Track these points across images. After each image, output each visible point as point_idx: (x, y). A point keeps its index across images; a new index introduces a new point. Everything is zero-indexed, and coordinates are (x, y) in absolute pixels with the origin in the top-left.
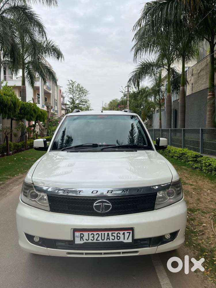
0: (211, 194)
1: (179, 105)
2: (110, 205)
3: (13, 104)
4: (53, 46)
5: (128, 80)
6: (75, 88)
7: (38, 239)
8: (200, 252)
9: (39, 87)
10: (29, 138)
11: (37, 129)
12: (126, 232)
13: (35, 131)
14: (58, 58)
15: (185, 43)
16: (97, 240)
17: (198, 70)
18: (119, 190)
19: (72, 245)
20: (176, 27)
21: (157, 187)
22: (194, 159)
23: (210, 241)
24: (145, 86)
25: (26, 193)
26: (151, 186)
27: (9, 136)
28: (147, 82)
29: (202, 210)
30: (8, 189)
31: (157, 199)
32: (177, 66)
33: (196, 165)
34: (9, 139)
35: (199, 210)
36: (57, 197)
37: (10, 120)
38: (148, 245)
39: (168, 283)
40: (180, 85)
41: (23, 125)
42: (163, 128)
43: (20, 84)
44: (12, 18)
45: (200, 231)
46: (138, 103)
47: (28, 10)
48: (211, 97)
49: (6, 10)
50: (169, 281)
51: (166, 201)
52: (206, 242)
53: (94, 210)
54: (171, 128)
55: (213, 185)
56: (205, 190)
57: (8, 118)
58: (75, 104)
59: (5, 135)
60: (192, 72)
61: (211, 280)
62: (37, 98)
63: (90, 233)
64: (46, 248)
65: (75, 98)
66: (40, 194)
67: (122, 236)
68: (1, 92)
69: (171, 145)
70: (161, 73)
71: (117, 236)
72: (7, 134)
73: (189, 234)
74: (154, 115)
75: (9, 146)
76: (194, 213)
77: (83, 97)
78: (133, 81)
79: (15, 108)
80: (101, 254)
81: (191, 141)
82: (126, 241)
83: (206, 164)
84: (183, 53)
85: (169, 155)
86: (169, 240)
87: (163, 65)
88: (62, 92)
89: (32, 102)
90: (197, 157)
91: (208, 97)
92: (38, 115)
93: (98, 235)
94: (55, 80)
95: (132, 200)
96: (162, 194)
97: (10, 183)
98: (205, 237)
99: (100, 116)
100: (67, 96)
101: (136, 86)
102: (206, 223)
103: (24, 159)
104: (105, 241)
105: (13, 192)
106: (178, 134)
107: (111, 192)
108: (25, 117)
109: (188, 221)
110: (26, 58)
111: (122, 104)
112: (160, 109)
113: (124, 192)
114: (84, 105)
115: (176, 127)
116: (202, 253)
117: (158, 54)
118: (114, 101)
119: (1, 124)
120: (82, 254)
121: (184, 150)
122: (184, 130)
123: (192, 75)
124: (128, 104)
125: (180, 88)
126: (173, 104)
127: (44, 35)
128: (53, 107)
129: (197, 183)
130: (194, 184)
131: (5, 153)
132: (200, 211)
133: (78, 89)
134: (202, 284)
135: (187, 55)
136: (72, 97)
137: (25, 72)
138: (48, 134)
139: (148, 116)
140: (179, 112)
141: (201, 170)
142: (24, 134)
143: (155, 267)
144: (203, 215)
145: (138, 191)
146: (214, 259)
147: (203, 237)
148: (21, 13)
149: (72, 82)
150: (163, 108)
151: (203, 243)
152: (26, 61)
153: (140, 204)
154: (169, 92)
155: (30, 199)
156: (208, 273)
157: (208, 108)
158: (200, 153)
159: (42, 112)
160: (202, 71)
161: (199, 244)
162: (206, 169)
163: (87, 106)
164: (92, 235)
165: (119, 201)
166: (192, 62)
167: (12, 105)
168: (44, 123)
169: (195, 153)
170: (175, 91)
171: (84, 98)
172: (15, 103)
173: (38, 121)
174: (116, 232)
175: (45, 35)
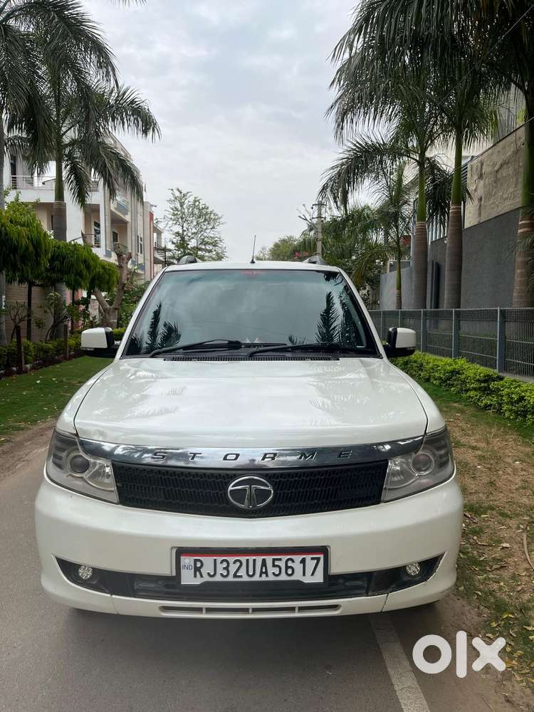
0: (522, 470)
1: (447, 251)
2: (270, 488)
3: (34, 246)
4: (133, 102)
5: (320, 188)
6: (189, 209)
7: (90, 573)
8: (493, 612)
9: (99, 205)
10: (72, 332)
11: (94, 310)
12: (308, 557)
13: (89, 315)
14: (145, 132)
15: (462, 94)
16: (235, 576)
17: (494, 165)
18: (293, 452)
19: (173, 587)
20: (442, 54)
21: (388, 447)
22: (483, 385)
23: (519, 585)
24: (363, 205)
25: (60, 458)
26: (373, 445)
27: (23, 325)
28: (368, 195)
29: (501, 510)
30: (20, 453)
31: (388, 477)
32: (443, 155)
33: (486, 401)
34: (24, 333)
35: (492, 509)
36: (137, 469)
37: (26, 285)
38: (364, 592)
39: (413, 686)
40: (449, 202)
41: (58, 299)
42: (405, 308)
43: (50, 198)
44: (31, 30)
45: (494, 558)
46: (344, 248)
47: (70, 11)
48: (526, 229)
49: (15, 11)
50: (416, 683)
51: (410, 482)
52: (508, 586)
53: (228, 501)
54: (425, 308)
55: (528, 449)
56: (509, 460)
57: (21, 282)
58: (188, 249)
59: (15, 322)
60: (479, 169)
61: (522, 681)
62: (93, 232)
63: (219, 559)
64: (109, 595)
65: (187, 235)
66: (95, 463)
67: (298, 567)
68: (3, 214)
69: (426, 350)
70: (403, 170)
71: (287, 567)
72: (17, 321)
73: (466, 566)
74: (383, 275)
75: (23, 350)
76: (480, 516)
77: (208, 231)
78: (331, 190)
79: (38, 255)
80: (246, 610)
81: (474, 341)
82: (308, 579)
83: (512, 398)
84: (457, 119)
85: (420, 375)
86: (417, 579)
87: (408, 152)
88: (156, 219)
89: (80, 242)
90: (488, 379)
91: (519, 231)
92: (95, 276)
93: (238, 564)
94: (137, 187)
95: (325, 479)
96: (401, 465)
97: (26, 441)
98: (506, 574)
99: (246, 272)
100: (167, 228)
101: (339, 203)
102: (510, 540)
103: (62, 381)
104: (257, 578)
105: (31, 460)
106: (443, 324)
107: (273, 459)
108: (62, 279)
109: (464, 534)
110: (67, 131)
111: (305, 249)
112: (400, 262)
113: (306, 457)
114: (210, 251)
115: (437, 306)
116: (498, 614)
117: (396, 122)
118: (284, 241)
119: (4, 297)
120: (199, 610)
121: (456, 363)
122: (458, 314)
123: (481, 177)
124: (319, 250)
125: (449, 210)
126: (432, 250)
127: (111, 73)
128: (133, 254)
129: (488, 443)
130: (482, 445)
131: (14, 369)
132: (494, 512)
133: (196, 211)
134: (497, 689)
135: (468, 126)
136: (181, 232)
137: (63, 166)
138: (121, 322)
139: (368, 278)
140: (446, 269)
141: (499, 411)
142: (62, 322)
143: (381, 646)
144: (503, 521)
145: (340, 456)
146: (530, 628)
147: (501, 575)
148: (54, 18)
149: (181, 193)
150: (405, 259)
151: (500, 588)
152: (66, 140)
153: (344, 488)
154: (422, 218)
155: (70, 475)
156: (514, 662)
157: (519, 259)
158: (496, 371)
159: (107, 268)
160: (505, 166)
161: (492, 593)
162: (511, 410)
163: (217, 254)
164: (225, 565)
165: (293, 480)
166: (481, 144)
167: (31, 248)
168: (111, 295)
169: (483, 370)
170: (437, 218)
171: (210, 233)
172: (37, 243)
173: (97, 289)
174: (285, 558)
175: (114, 75)
